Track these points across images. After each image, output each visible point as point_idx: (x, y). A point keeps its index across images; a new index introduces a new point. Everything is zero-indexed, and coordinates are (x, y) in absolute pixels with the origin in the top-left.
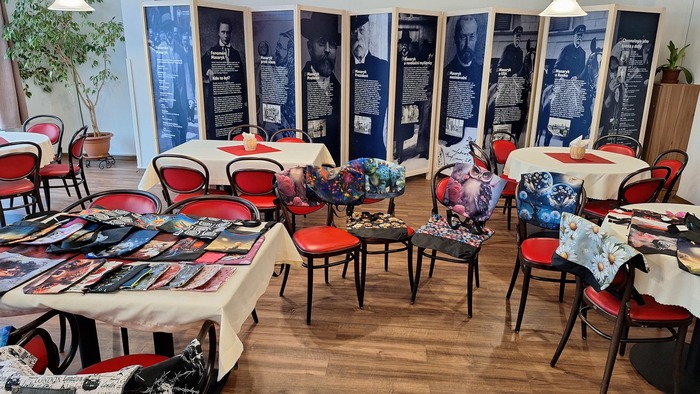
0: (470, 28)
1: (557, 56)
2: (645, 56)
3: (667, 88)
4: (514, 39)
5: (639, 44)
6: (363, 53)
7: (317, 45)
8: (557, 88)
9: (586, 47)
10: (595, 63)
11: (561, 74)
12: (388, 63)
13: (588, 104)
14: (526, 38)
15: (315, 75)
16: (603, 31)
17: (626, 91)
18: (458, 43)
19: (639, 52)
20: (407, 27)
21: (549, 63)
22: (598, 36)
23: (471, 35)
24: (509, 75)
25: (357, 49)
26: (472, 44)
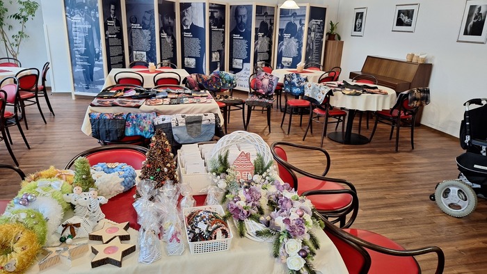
0: (243, 12)
1: (284, 27)
2: (322, 27)
3: (331, 42)
4: (264, 18)
5: (319, 21)
6: (189, 23)
7: (165, 18)
8: (285, 43)
9: (297, 23)
10: (301, 30)
11: (287, 36)
12: (204, 29)
13: (299, 50)
14: (269, 18)
15: (164, 35)
16: (305, 15)
17: (314, 44)
18: (237, 20)
19: (319, 26)
20: (213, 10)
21: (281, 30)
22: (302, 18)
23: (244, 16)
24: (263, 36)
25: (184, 21)
26: (245, 20)
